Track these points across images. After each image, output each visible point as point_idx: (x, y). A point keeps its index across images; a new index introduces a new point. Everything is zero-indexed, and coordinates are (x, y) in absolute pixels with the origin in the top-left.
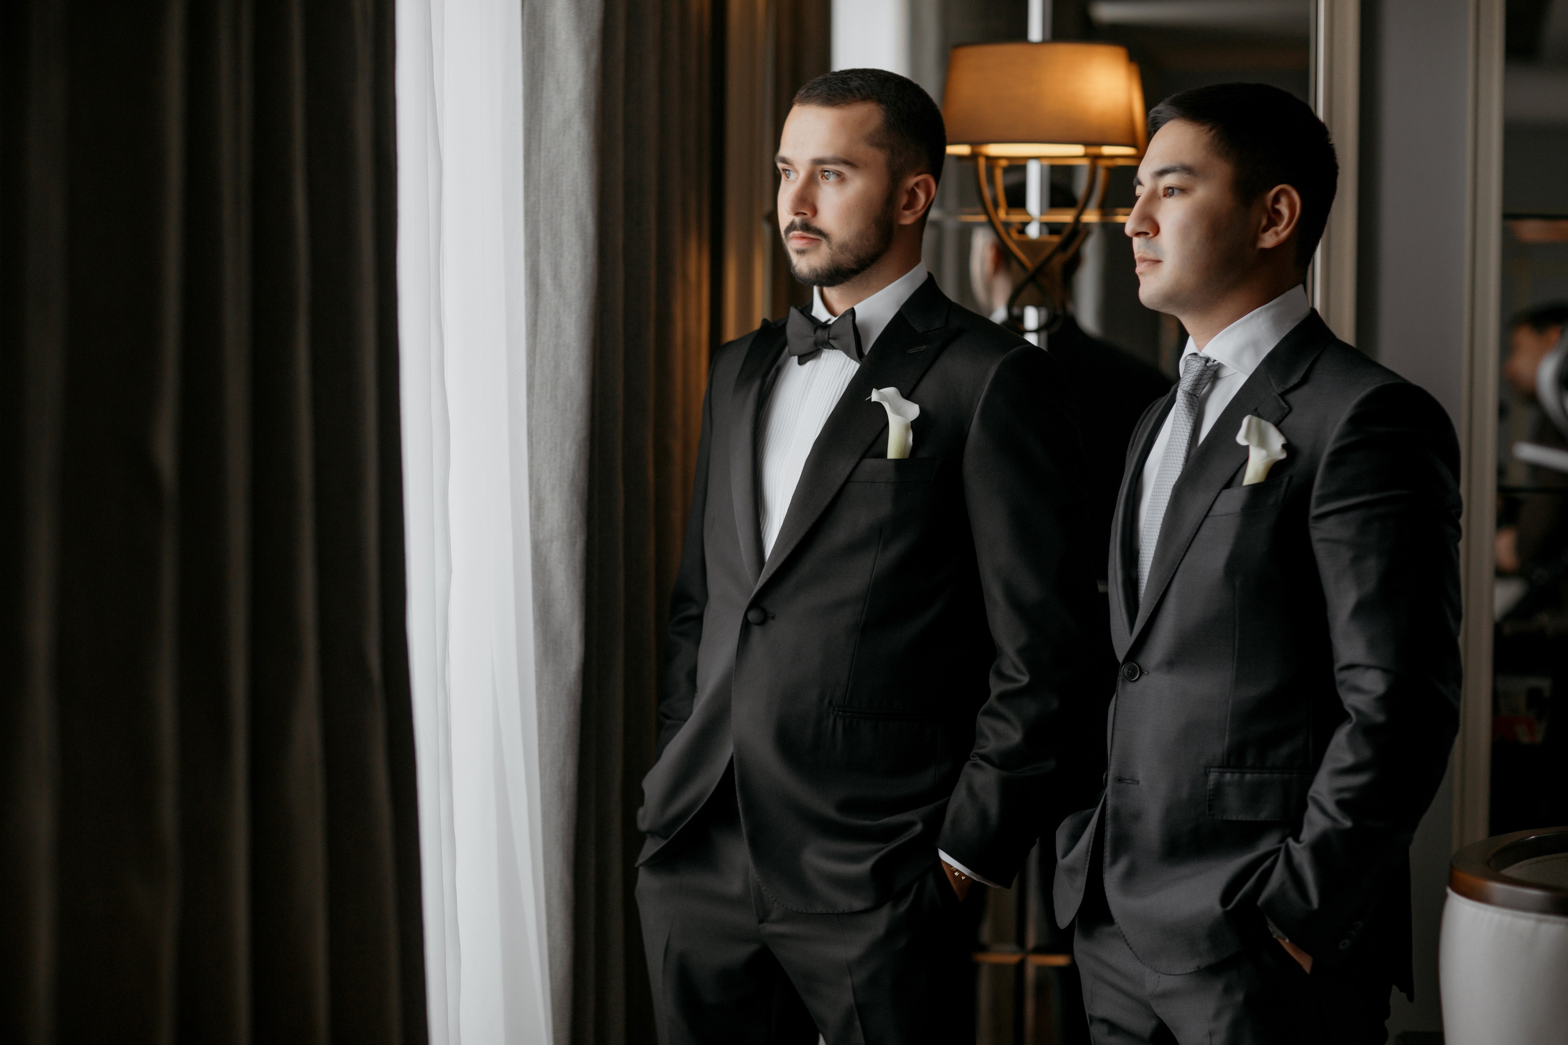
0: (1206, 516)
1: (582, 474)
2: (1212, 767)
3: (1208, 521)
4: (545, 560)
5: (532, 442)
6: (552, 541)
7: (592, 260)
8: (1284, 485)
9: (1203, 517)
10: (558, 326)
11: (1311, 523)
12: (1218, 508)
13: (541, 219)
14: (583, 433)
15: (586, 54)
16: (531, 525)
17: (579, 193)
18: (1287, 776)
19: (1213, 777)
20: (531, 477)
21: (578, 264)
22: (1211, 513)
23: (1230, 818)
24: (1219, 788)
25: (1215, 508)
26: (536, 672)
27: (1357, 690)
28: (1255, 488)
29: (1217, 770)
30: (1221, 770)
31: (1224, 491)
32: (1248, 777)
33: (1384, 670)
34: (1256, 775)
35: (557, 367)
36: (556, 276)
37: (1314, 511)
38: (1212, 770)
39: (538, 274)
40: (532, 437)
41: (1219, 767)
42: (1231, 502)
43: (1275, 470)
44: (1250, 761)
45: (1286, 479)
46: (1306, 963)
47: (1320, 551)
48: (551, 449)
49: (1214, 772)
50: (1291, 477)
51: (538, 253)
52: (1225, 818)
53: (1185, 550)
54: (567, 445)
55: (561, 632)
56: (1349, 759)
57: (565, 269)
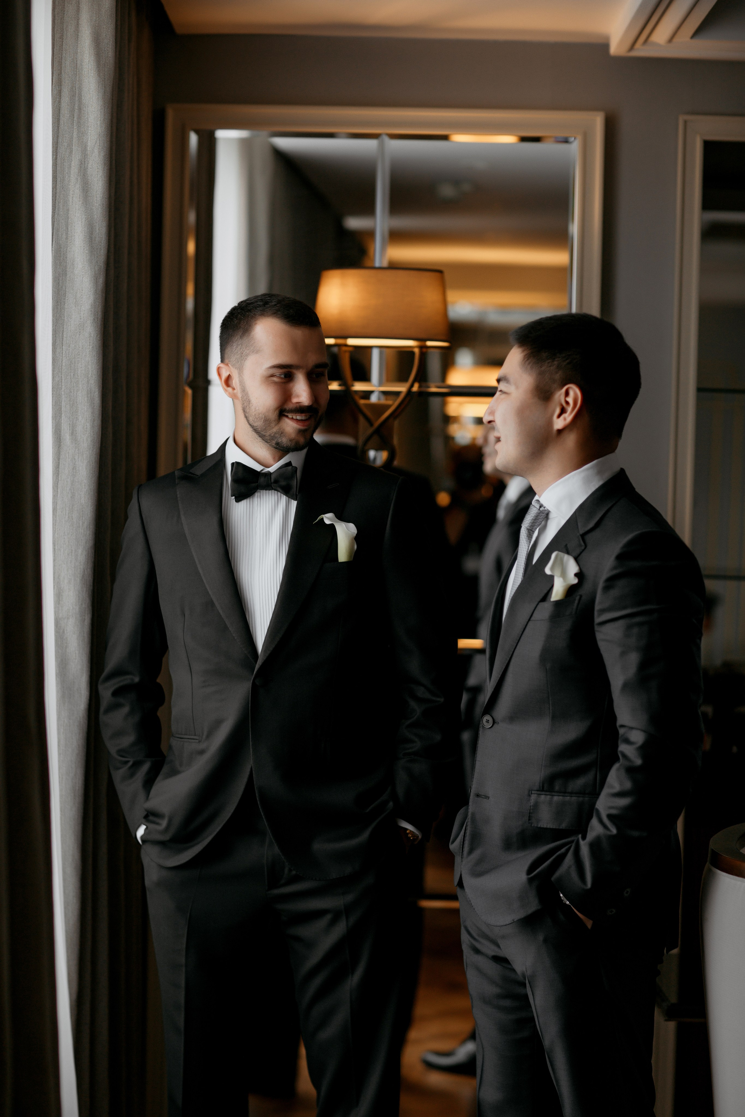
0: (529, 620)
1: (89, 572)
2: (533, 790)
3: (530, 623)
4: (64, 632)
5: (55, 549)
6: (68, 618)
7: (98, 422)
8: (576, 602)
9: (527, 621)
10: (74, 468)
11: (596, 628)
12: (536, 616)
13: (63, 393)
14: (90, 543)
15: (96, 279)
16: (55, 608)
17: (90, 375)
18: (581, 799)
19: (533, 797)
20: (54, 573)
21: (89, 425)
22: (532, 618)
23: (542, 826)
24: (536, 805)
25: (534, 615)
26: (57, 710)
27: (627, 741)
28: (557, 603)
29: (536, 792)
30: (539, 792)
31: (540, 603)
32: (556, 798)
33: (644, 731)
34: (561, 797)
35: (73, 497)
36: (73, 433)
37: (598, 620)
38: (533, 792)
39: (60, 432)
40: (55, 546)
41: (537, 791)
42: (544, 611)
43: (571, 591)
44: (557, 788)
45: (578, 598)
46: (589, 924)
47: (602, 646)
48: (68, 554)
49: (534, 794)
50: (581, 596)
51: (61, 417)
52: (539, 826)
53: (517, 641)
54: (80, 551)
55: (74, 682)
56: (617, 788)
57: (79, 429)
